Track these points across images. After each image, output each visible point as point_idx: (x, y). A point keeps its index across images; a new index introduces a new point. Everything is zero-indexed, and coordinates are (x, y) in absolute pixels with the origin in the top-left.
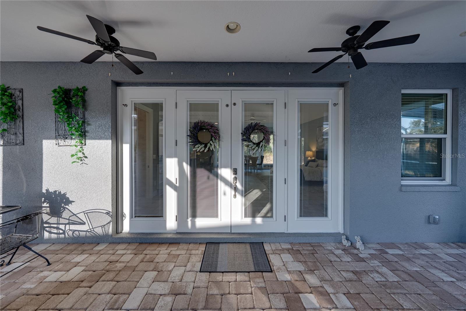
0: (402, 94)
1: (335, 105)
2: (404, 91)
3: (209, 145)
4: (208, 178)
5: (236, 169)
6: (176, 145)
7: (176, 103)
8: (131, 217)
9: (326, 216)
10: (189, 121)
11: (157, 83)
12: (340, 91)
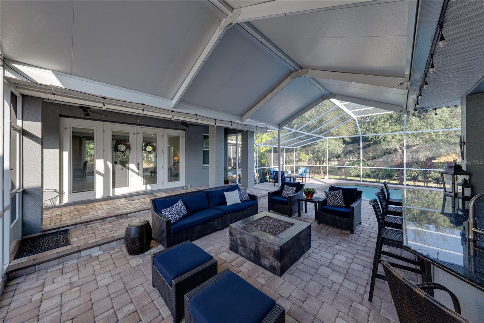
0: (204, 135)
1: (182, 137)
2: (204, 134)
3: (125, 152)
4: (122, 169)
5: (139, 163)
6: (104, 152)
7: (104, 130)
8: (70, 193)
9: (179, 180)
10: (112, 134)
11: (91, 119)
12: (184, 132)
